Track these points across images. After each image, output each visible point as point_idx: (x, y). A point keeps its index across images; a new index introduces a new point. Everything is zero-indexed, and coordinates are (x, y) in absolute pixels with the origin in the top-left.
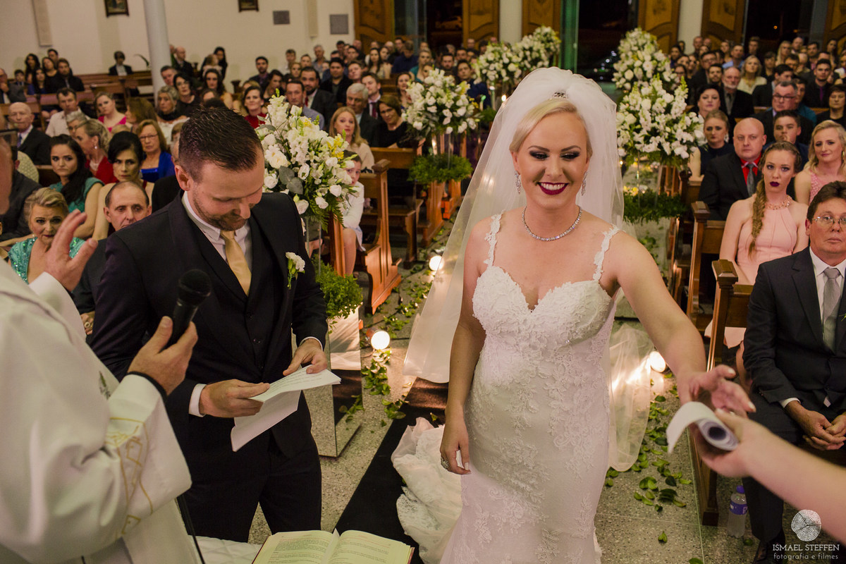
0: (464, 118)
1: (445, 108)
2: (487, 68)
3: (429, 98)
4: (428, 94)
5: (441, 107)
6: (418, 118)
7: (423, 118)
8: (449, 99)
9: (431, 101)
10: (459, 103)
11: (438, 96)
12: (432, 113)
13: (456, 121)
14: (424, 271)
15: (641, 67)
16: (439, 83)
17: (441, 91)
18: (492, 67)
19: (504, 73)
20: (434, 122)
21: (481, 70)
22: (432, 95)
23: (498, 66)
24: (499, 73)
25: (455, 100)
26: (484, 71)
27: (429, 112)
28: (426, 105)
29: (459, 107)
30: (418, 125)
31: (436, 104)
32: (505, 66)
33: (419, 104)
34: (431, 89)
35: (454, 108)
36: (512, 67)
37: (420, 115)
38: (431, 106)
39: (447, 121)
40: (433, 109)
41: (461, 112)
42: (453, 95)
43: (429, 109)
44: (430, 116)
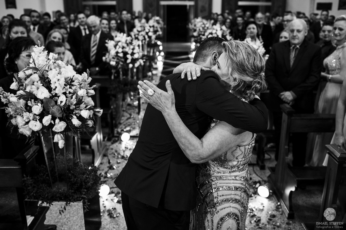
0: (137, 59)
1: (128, 54)
2: (138, 34)
3: (119, 48)
4: (118, 47)
5: (125, 53)
6: (113, 60)
7: (115, 60)
8: (130, 49)
9: (120, 50)
10: (135, 51)
11: (123, 48)
12: (121, 57)
13: (134, 61)
14: (118, 142)
15: (216, 33)
16: (124, 40)
17: (125, 45)
18: (140, 34)
19: (146, 37)
20: (122, 61)
21: (135, 35)
22: (120, 47)
23: (143, 33)
24: (144, 37)
25: (133, 49)
26: (137, 36)
27: (119, 56)
28: (117, 53)
29: (135, 54)
30: (113, 63)
31: (123, 52)
32: (147, 33)
33: (113, 52)
34: (120, 44)
35: (133, 54)
36: (150, 34)
37: (113, 58)
38: (120, 53)
39: (129, 61)
40: (121, 55)
41: (136, 56)
42: (132, 47)
43: (119, 55)
44: (120, 58)
